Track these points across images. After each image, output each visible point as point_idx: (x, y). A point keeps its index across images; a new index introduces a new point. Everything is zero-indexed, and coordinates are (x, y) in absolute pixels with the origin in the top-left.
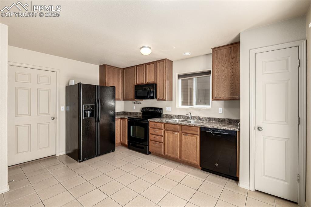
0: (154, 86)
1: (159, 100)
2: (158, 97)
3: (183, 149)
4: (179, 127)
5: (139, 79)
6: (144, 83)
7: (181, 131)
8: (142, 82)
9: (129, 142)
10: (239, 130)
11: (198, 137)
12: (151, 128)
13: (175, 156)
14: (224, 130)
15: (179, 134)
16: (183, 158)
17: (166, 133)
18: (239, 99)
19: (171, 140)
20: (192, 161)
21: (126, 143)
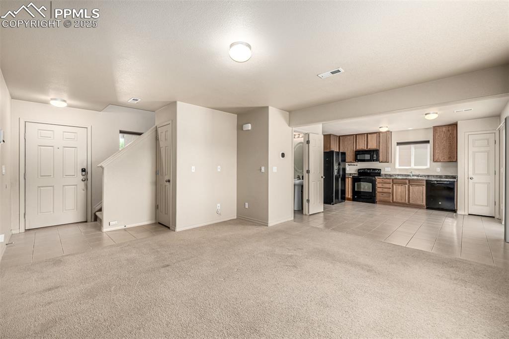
0: (377, 151)
1: (382, 162)
2: (381, 160)
3: (411, 196)
4: (407, 181)
5: (359, 145)
6: (366, 149)
7: (409, 183)
8: (363, 148)
9: (353, 196)
10: (457, 180)
11: (424, 187)
12: (379, 183)
13: (403, 201)
14: (445, 181)
15: (407, 186)
16: (411, 202)
17: (394, 186)
18: (456, 161)
19: (400, 190)
20: (419, 203)
21: (350, 197)
